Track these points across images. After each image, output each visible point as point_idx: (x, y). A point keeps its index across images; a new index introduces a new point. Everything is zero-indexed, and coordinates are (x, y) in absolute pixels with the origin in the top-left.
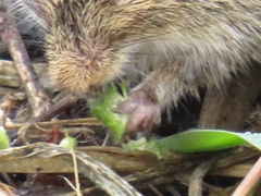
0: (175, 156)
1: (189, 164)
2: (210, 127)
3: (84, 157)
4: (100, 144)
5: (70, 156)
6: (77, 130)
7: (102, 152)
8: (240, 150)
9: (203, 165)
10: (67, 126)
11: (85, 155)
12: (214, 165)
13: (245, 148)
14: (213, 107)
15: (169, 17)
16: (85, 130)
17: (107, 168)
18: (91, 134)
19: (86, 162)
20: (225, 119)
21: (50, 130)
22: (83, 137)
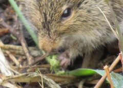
1: (79, 80)
3: (45, 77)
4: (50, 73)
5: (40, 77)
6: (42, 69)
7: (50, 75)
8: (95, 75)
9: (83, 80)
10: (39, 67)
12: (87, 80)
16: (45, 69)
18: (47, 70)
19: (46, 79)
22: (44, 71)
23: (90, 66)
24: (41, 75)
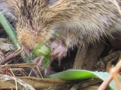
0: (62, 81)
1: (69, 86)
2: (79, 69)
3: (20, 81)
4: (28, 76)
5: (14, 81)
6: (17, 69)
7: (28, 79)
8: (92, 79)
9: (75, 86)
10: (12, 67)
11: (21, 80)
12: (80, 86)
13: (94, 78)
14: (80, 59)
15: (74, 13)
16: (20, 69)
17: (31, 87)
18: (23, 71)
19: (21, 84)
20: (85, 65)
21: (4, 69)
22: (19, 72)
23: (84, 66)
24: (14, 78)
